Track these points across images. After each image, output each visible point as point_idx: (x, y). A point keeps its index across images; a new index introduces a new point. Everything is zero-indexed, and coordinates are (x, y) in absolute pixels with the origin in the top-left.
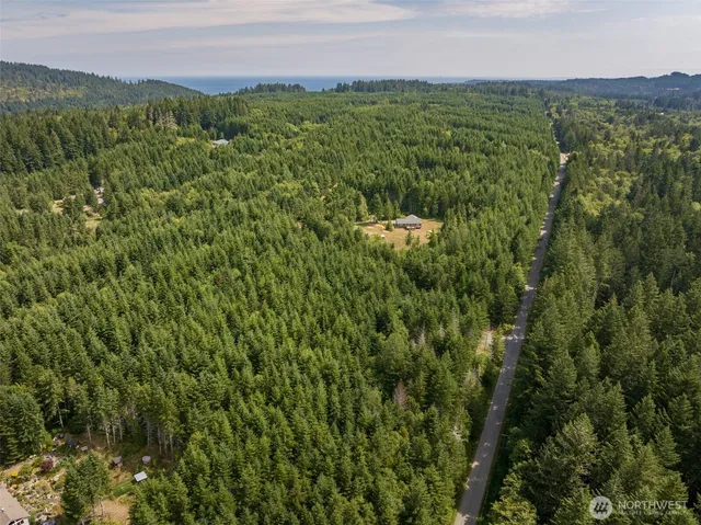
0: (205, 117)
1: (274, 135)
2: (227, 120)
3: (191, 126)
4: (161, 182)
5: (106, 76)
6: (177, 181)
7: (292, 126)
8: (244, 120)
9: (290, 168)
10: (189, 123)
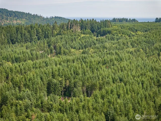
0: (92, 27)
1: (124, 35)
2: (102, 29)
3: (86, 30)
4: (78, 47)
5: (35, 14)
6: (84, 48)
7: (132, 32)
8: (110, 29)
9: (131, 44)
10: (86, 29)
